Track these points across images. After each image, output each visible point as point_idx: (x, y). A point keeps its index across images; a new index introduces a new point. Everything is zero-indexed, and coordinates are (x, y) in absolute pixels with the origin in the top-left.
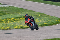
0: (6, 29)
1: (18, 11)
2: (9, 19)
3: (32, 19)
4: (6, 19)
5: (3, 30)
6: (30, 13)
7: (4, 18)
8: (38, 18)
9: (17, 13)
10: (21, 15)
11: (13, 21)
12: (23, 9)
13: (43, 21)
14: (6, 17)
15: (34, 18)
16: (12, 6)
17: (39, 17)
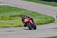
0: (6, 27)
4: (2, 17)
9: (11, 12)
11: (9, 20)
13: (38, 20)
17: (33, 16)
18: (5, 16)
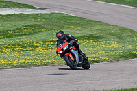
0: (45, 65)
1: (72, 24)
2: (52, 41)
3: (72, 42)
4: (44, 41)
5: (37, 66)
6: (99, 27)
7: (39, 38)
8: (117, 40)
9: (69, 28)
10: (78, 32)
12: (82, 19)
13: (129, 46)
14: (44, 38)
15: (77, 41)
16: (57, 12)
17: (119, 38)
18: (51, 40)
